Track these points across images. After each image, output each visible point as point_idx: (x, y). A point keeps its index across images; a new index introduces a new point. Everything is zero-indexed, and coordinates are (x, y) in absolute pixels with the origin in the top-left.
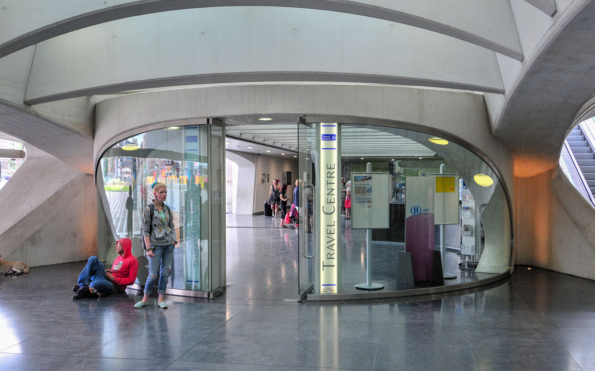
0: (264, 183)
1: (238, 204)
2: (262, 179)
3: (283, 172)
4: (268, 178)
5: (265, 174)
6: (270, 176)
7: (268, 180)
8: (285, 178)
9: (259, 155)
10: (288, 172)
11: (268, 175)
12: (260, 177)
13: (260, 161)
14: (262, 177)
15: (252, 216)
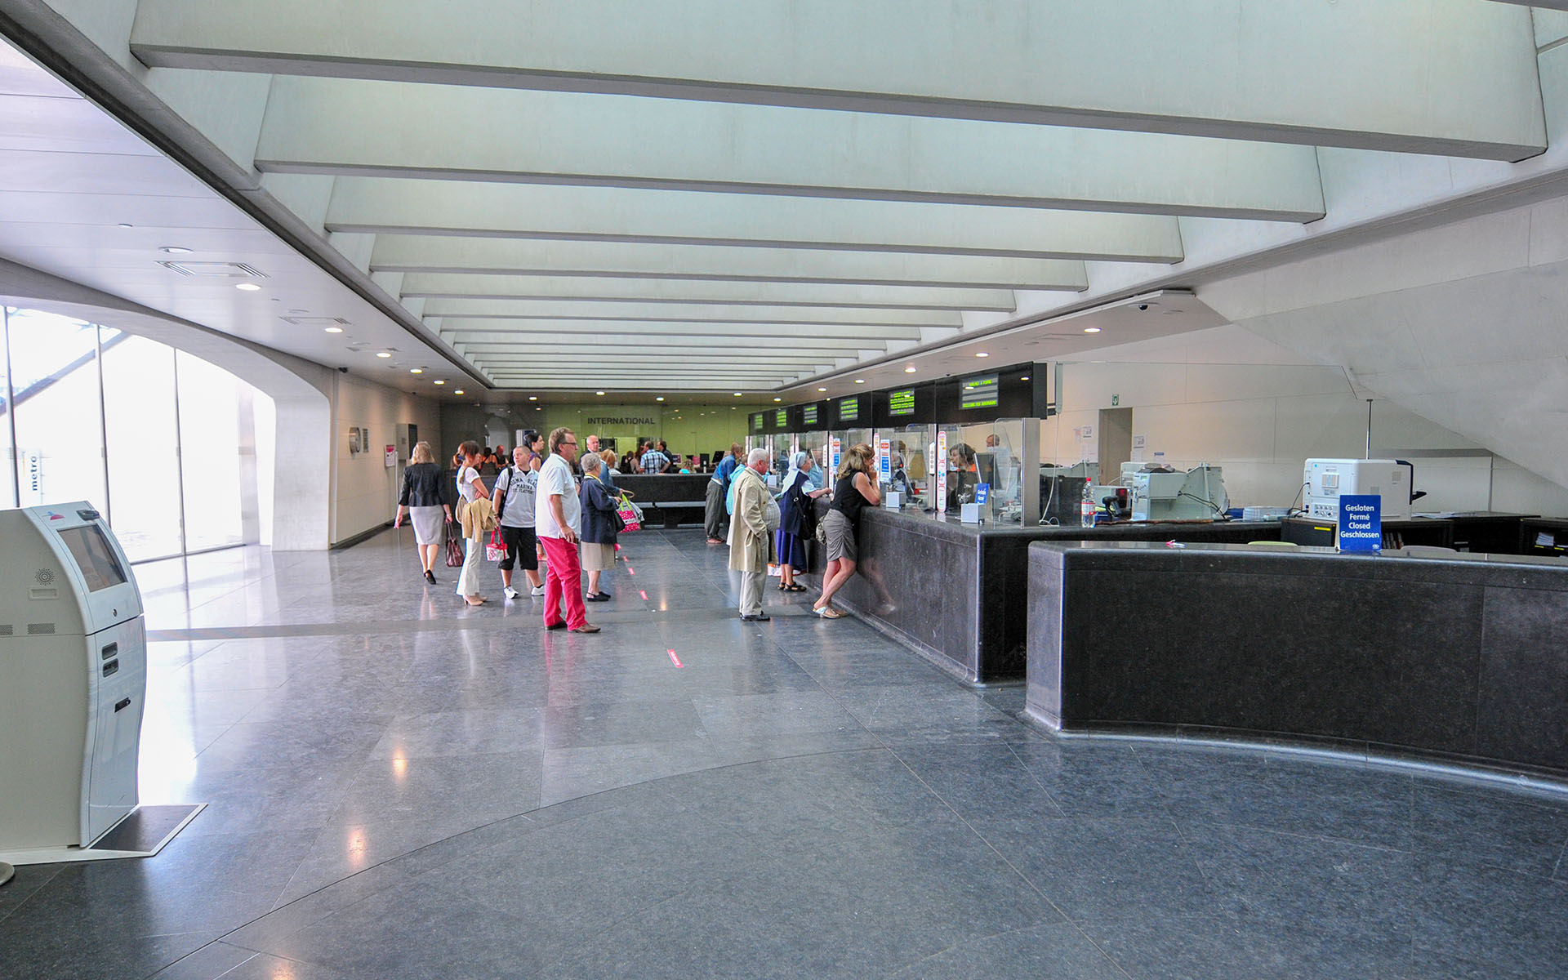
0: (357, 454)
1: (280, 519)
2: (350, 443)
3: (398, 427)
4: (366, 440)
5: (358, 429)
6: (369, 436)
7: (366, 447)
8: (404, 440)
9: (344, 370)
10: (411, 426)
11: (365, 431)
12: (346, 437)
13: (344, 392)
14: (350, 436)
15: (327, 553)
